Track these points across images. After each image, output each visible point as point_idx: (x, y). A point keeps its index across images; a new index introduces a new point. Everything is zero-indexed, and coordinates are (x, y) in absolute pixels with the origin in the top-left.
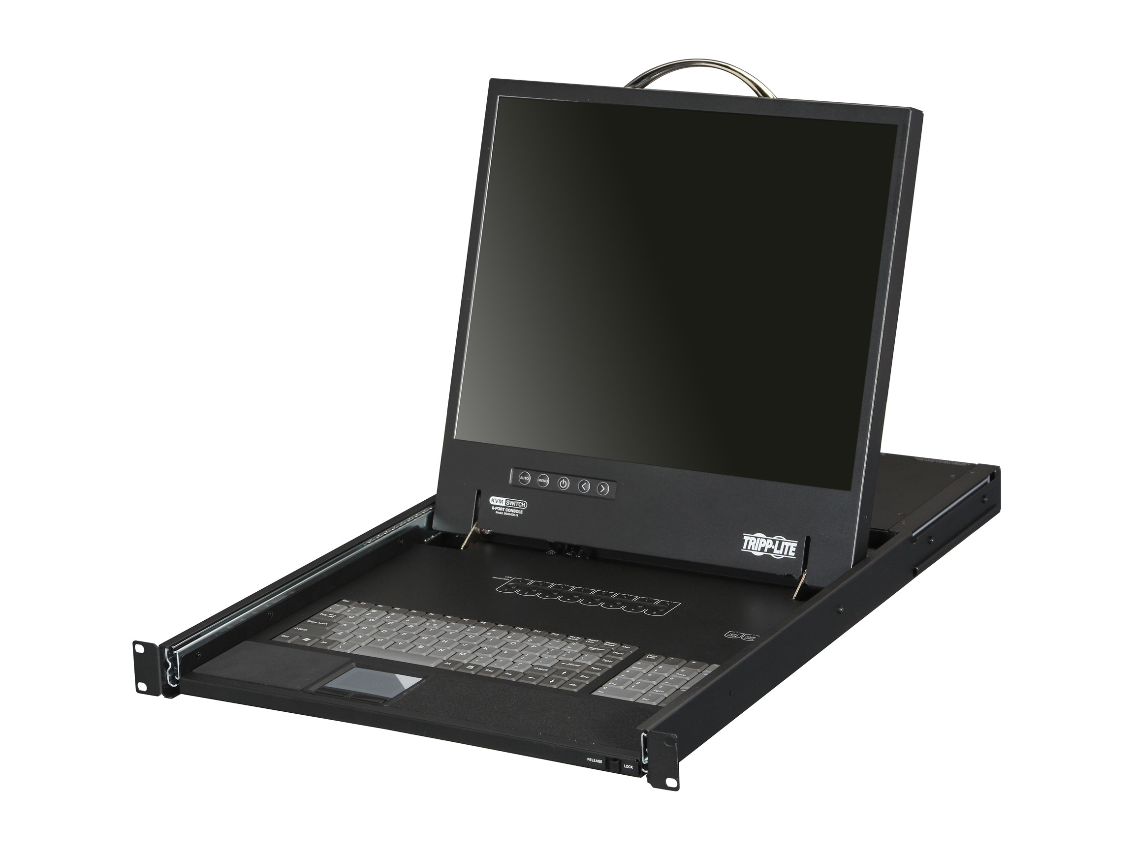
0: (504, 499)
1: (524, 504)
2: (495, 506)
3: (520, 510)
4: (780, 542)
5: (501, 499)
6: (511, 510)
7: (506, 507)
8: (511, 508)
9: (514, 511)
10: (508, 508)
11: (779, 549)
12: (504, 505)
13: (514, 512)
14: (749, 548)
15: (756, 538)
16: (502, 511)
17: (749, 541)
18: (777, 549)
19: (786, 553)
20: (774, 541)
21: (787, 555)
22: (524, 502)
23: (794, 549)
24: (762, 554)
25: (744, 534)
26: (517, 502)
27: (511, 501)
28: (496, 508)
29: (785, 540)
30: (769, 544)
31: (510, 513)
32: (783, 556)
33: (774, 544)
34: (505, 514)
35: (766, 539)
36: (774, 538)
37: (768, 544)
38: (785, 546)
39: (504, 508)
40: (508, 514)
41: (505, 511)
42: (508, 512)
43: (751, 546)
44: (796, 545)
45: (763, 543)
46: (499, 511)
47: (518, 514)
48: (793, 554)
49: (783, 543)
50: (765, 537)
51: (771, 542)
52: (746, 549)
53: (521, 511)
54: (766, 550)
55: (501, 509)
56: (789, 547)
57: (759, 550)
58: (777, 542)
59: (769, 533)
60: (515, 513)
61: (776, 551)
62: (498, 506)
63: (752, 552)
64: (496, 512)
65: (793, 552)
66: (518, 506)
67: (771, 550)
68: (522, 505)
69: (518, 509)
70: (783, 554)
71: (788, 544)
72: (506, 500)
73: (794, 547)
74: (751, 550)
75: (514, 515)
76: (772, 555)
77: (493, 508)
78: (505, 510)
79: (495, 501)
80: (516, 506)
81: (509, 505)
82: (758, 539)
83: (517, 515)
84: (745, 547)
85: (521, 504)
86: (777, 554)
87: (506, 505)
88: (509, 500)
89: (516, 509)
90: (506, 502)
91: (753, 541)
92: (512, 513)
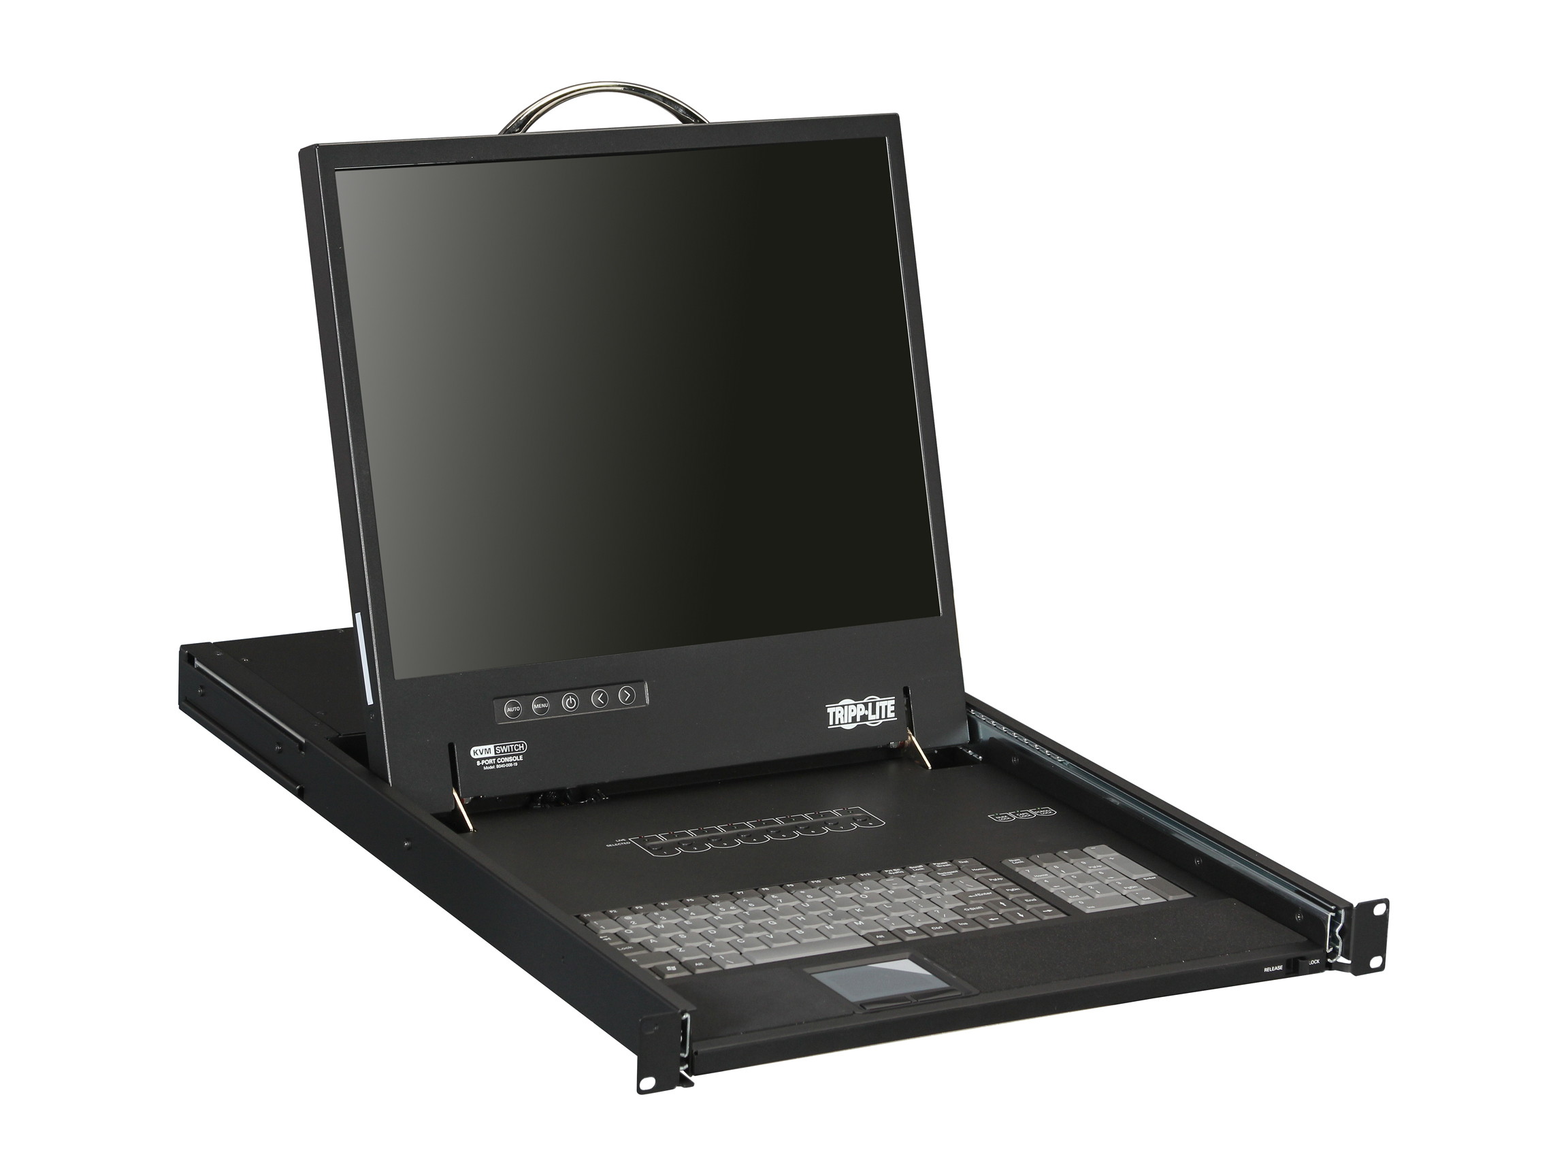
0: (492, 747)
1: (522, 746)
2: (480, 760)
3: (518, 755)
4: (874, 704)
5: (487, 747)
6: (506, 759)
7: (496, 758)
8: (504, 756)
9: (511, 759)
10: (501, 757)
11: (874, 713)
12: (493, 754)
13: (510, 761)
14: (837, 722)
15: (843, 706)
16: (492, 765)
17: (834, 713)
18: (872, 714)
19: (883, 716)
20: (866, 705)
21: (886, 718)
22: (521, 744)
23: (893, 708)
24: (854, 725)
25: (827, 706)
26: (512, 746)
27: (502, 746)
28: (483, 762)
29: (879, 699)
30: (861, 710)
31: (505, 763)
32: (881, 721)
33: (867, 709)
34: (498, 766)
35: (856, 705)
36: (865, 701)
37: (859, 710)
38: (881, 707)
39: (494, 760)
40: (502, 766)
41: (496, 763)
42: (501, 763)
43: (839, 719)
44: (893, 702)
45: (852, 711)
46: (489, 765)
47: (516, 761)
48: (893, 715)
49: (878, 705)
50: (854, 702)
51: (863, 707)
52: (834, 724)
53: (521, 757)
54: (858, 720)
55: (490, 761)
56: (886, 707)
57: (850, 721)
58: (870, 705)
59: (857, 697)
60: (513, 762)
61: (871, 717)
62: (485, 759)
63: (842, 726)
64: (485, 768)
65: (892, 712)
66: (514, 751)
67: (864, 718)
68: (520, 747)
69: (516, 755)
70: (880, 718)
71: (883, 704)
72: (495, 747)
73: (892, 705)
74: (840, 724)
75: (511, 765)
76: (867, 723)
77: (478, 763)
78: (496, 761)
79: (478, 752)
80: (511, 752)
81: (501, 753)
82: (846, 707)
83: (516, 764)
84: (831, 723)
85: (517, 748)
86: (874, 720)
87: (496, 754)
88: (499, 746)
89: (512, 756)
90: (495, 750)
91: (840, 712)
92: (507, 763)
